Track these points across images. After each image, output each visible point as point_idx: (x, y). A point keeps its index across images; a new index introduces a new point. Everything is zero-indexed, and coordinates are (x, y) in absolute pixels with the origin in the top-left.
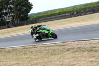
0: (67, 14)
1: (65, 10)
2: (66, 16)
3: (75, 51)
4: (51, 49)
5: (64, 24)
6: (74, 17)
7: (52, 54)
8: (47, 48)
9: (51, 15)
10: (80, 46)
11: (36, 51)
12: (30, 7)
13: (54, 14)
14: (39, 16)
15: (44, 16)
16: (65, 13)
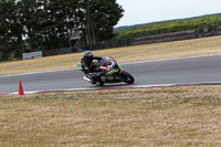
0: (189, 31)
1: (185, 23)
2: (187, 34)
3: (199, 104)
4: (152, 98)
5: (183, 50)
6: (203, 36)
7: (154, 108)
8: (145, 96)
9: (159, 32)
10: (209, 94)
11: (124, 100)
12: (117, 13)
13: (165, 30)
14: (135, 32)
15: (144, 34)
16: (185, 28)
